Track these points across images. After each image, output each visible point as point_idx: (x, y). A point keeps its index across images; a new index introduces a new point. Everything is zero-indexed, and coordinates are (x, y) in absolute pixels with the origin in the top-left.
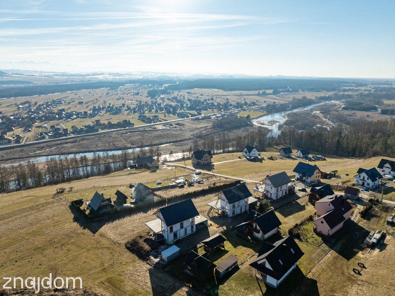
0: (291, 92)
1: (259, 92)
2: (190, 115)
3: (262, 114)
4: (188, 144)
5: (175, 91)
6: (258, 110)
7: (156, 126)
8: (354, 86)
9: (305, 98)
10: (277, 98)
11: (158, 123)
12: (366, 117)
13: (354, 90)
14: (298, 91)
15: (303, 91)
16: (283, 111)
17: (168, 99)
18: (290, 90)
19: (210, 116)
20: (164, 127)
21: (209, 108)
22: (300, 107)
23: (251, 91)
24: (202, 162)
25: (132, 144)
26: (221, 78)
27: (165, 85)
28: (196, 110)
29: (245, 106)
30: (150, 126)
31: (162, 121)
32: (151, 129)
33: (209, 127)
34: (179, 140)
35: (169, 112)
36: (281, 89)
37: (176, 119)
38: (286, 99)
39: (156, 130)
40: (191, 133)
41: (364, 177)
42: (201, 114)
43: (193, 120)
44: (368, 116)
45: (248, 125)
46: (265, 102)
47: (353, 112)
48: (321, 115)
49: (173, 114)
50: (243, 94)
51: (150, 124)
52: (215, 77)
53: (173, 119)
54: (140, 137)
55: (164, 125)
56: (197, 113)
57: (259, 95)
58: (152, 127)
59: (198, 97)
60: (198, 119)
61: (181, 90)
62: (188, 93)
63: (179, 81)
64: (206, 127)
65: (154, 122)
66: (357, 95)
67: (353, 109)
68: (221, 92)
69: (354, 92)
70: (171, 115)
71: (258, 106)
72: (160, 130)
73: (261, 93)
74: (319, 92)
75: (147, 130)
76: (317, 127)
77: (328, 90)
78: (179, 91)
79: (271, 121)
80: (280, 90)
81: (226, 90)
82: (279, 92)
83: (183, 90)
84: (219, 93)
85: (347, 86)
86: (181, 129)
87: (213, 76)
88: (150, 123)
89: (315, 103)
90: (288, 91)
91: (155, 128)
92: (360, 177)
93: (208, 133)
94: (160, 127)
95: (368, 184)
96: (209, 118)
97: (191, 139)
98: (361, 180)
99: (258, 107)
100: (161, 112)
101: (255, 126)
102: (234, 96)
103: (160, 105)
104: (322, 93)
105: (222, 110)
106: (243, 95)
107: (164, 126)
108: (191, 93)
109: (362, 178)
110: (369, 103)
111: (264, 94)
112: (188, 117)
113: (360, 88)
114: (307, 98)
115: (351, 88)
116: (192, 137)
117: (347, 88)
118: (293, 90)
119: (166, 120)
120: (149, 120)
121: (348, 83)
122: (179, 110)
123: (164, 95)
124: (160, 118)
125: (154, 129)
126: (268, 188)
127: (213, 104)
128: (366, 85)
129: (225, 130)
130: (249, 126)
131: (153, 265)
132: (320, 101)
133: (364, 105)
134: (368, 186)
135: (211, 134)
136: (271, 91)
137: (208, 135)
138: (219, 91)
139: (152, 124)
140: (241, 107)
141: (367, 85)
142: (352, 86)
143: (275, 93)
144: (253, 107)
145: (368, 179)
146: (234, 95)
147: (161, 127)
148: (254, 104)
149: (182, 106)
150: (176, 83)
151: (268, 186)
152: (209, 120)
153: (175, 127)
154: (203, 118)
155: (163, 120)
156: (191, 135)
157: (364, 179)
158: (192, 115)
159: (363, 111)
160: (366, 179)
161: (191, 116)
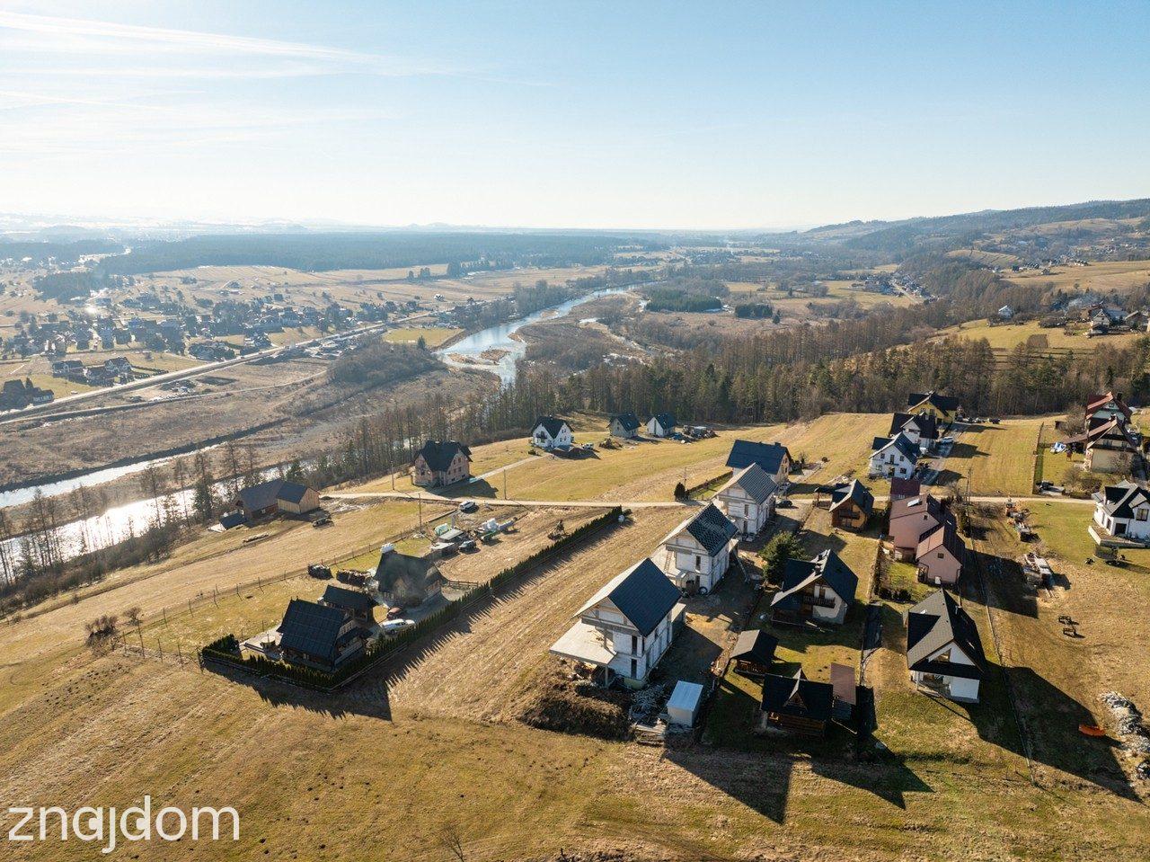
0: (492, 269)
1: (411, 273)
2: (237, 351)
3: (451, 334)
4: (282, 438)
5: (135, 277)
6: (435, 323)
7: (137, 393)
8: (641, 250)
9: (543, 284)
10: (466, 287)
11: (138, 382)
12: (709, 326)
13: (646, 260)
14: (510, 267)
15: (525, 265)
16: (503, 322)
17: (127, 303)
18: (492, 263)
19: (303, 348)
20: (169, 394)
21: (286, 325)
22: (541, 309)
23: (383, 268)
24: (449, 477)
25: (85, 459)
26: (265, 231)
27: (88, 258)
28: (249, 333)
29: (390, 315)
30: (116, 395)
31: (148, 376)
32: (124, 404)
33: (318, 382)
34: (243, 429)
35: (157, 346)
36: (467, 261)
37: (193, 366)
38: (491, 290)
39: (140, 406)
40: (273, 405)
41: (892, 457)
42: (267, 344)
43: (253, 364)
44: (712, 324)
45: (430, 368)
46: (440, 299)
47: (674, 315)
48: (604, 328)
49: (175, 351)
50: (364, 279)
51: (109, 389)
52: (246, 229)
53: (187, 366)
54: (101, 433)
55: (166, 385)
56: (257, 340)
57: (410, 279)
58: (124, 395)
59: (225, 294)
60: (267, 361)
61: (155, 274)
62: (186, 281)
63: (132, 242)
64: (307, 382)
65: (123, 381)
66: (661, 273)
67: (671, 309)
68: (294, 276)
69: (647, 265)
70: (166, 353)
71: (429, 312)
72: (157, 403)
73: (415, 275)
74: (566, 267)
75: (111, 410)
76: (611, 358)
77: (588, 263)
78: (151, 277)
79: (488, 352)
80: (466, 264)
81: (305, 269)
82: (466, 271)
83: (163, 273)
84: (288, 279)
85: (625, 250)
86: (228, 395)
87: (238, 226)
88: (112, 385)
89: (572, 298)
90: (486, 267)
91: (139, 399)
92: (883, 456)
93: (328, 401)
94: (154, 395)
95: (904, 471)
96: (300, 354)
97: (284, 421)
98: (886, 463)
99: (430, 316)
100: (124, 346)
101: (452, 367)
102: (340, 287)
103: (109, 322)
104: (574, 270)
105: (330, 329)
106: (365, 282)
107: (165, 388)
108: (194, 281)
109: (887, 459)
110: (699, 292)
111: (425, 278)
112: (230, 355)
113: (654, 255)
114: (549, 284)
115: (638, 255)
116: (283, 416)
117: (628, 256)
118: (500, 263)
119: (160, 372)
120: (102, 376)
121: (624, 242)
122: (188, 338)
123: (101, 291)
124: (135, 367)
125: (133, 402)
127: (289, 312)
128: (665, 247)
129: (374, 386)
130: (437, 369)
131: (662, 743)
132: (582, 290)
133: (689, 296)
134: (901, 476)
135: (338, 402)
136: (441, 269)
137: (331, 405)
138: (286, 273)
139: (118, 386)
140: (384, 317)
141: (668, 248)
142: (636, 251)
143: (454, 273)
144: (413, 315)
145: (902, 459)
146: (338, 284)
147: (154, 393)
148: (414, 306)
149: (191, 321)
150: (121, 248)
152: (305, 360)
153: (208, 391)
154: (286, 357)
155: (153, 372)
156: (277, 410)
157: (892, 462)
158: (244, 351)
159: (695, 311)
160: (897, 460)
161: (242, 353)
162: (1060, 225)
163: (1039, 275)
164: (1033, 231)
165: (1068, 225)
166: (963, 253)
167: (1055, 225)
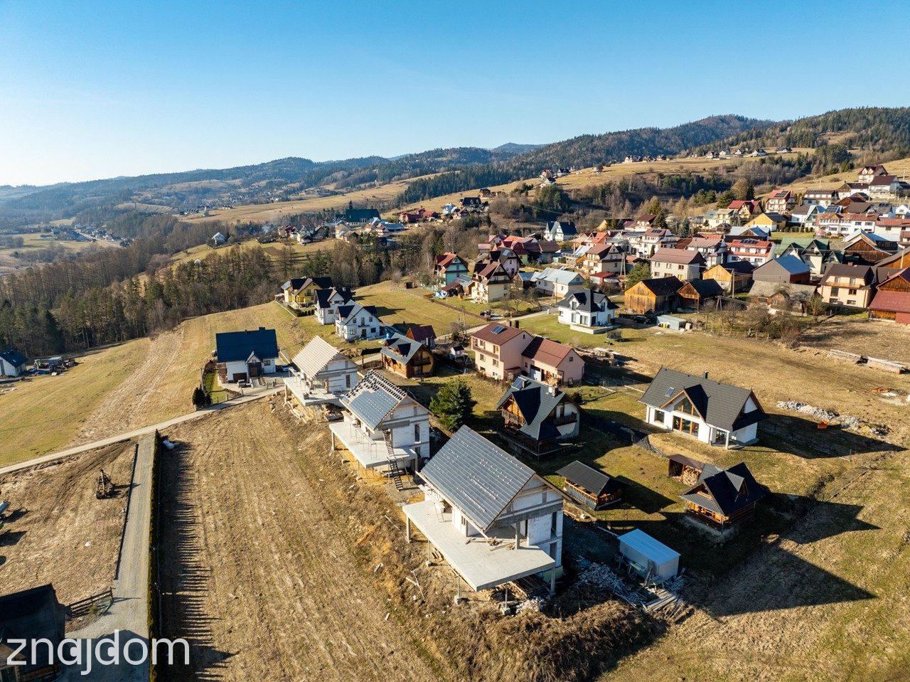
95: (374, 330)
98: (359, 326)
126: (338, 383)
151: (339, 378)
157: (363, 325)
160: (367, 322)
162: (189, 185)
163: (202, 217)
164: (170, 189)
165: (194, 184)
166: (130, 206)
167: (186, 185)
